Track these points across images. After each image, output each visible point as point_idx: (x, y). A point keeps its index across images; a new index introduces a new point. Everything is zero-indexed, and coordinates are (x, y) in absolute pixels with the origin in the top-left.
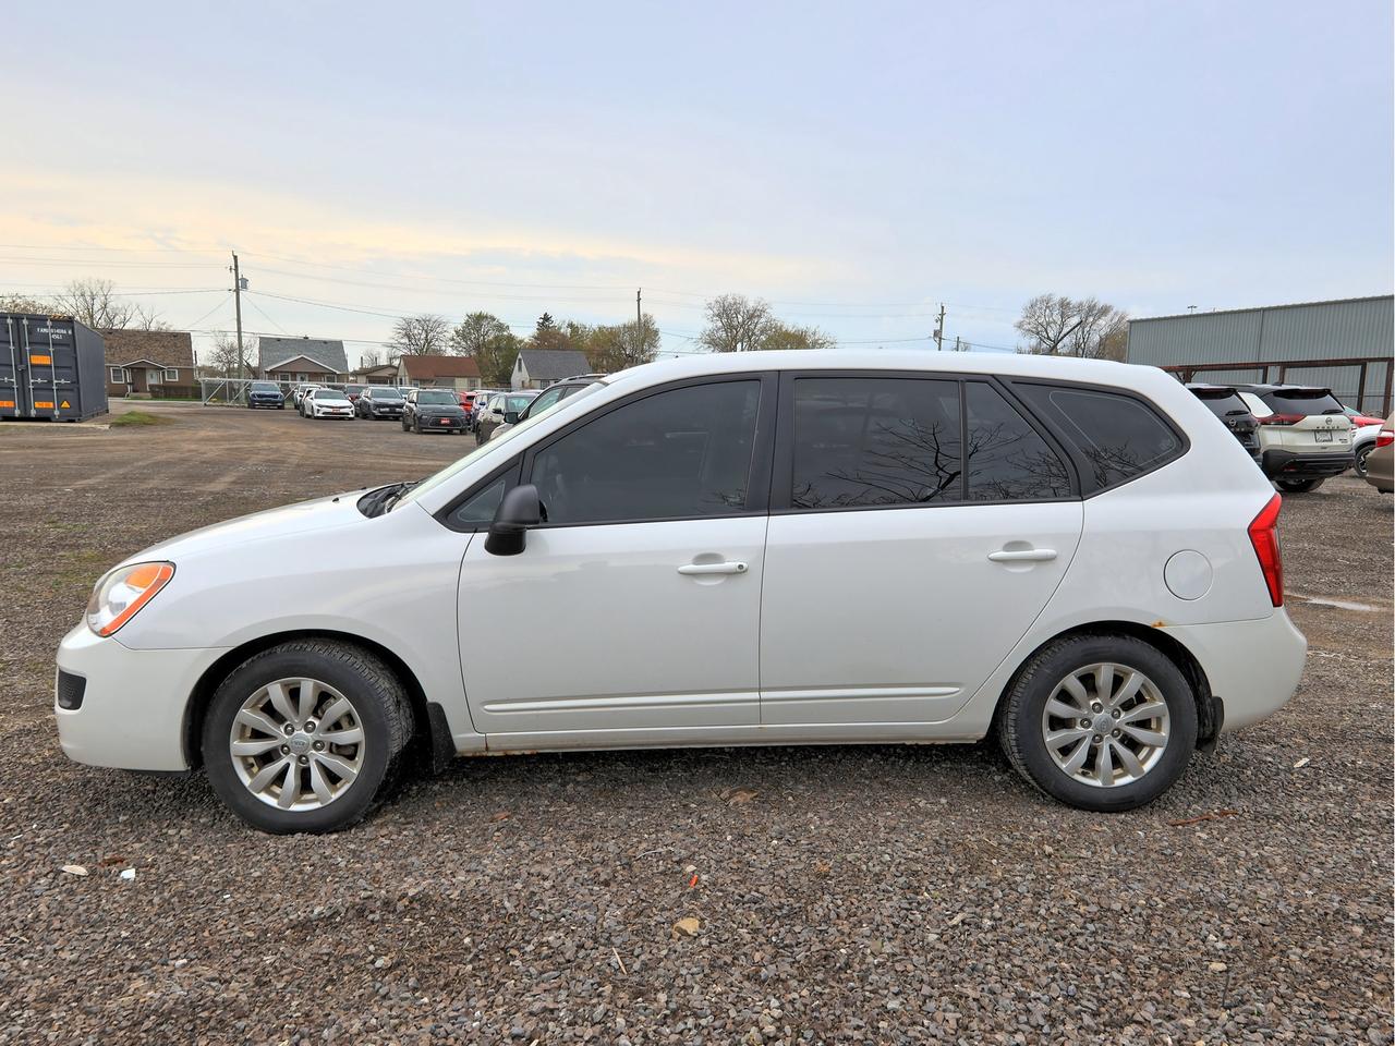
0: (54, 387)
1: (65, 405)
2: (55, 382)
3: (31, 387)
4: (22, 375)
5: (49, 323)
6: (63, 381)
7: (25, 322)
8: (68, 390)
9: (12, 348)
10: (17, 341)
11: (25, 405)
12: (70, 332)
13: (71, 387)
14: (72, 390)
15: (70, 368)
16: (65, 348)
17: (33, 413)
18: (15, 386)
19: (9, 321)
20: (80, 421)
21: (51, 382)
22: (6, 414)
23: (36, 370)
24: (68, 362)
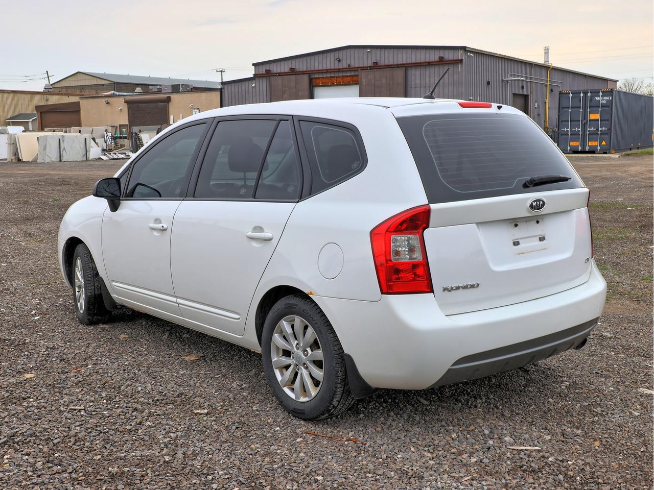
0: (599, 133)
1: (604, 143)
2: (600, 129)
3: (588, 133)
4: (584, 126)
5: (601, 94)
6: (604, 129)
7: (589, 94)
8: (606, 134)
9: (581, 110)
10: (584, 107)
11: (584, 144)
12: (611, 98)
13: (607, 132)
14: (607, 134)
15: (608, 120)
16: (607, 109)
17: (587, 148)
18: (580, 133)
19: (582, 95)
20: (610, 153)
21: (598, 129)
22: (575, 150)
23: (591, 122)
24: (607, 117)
